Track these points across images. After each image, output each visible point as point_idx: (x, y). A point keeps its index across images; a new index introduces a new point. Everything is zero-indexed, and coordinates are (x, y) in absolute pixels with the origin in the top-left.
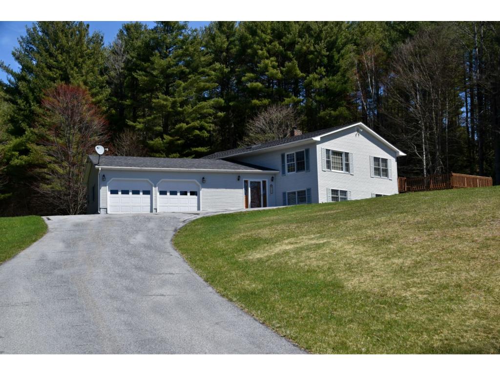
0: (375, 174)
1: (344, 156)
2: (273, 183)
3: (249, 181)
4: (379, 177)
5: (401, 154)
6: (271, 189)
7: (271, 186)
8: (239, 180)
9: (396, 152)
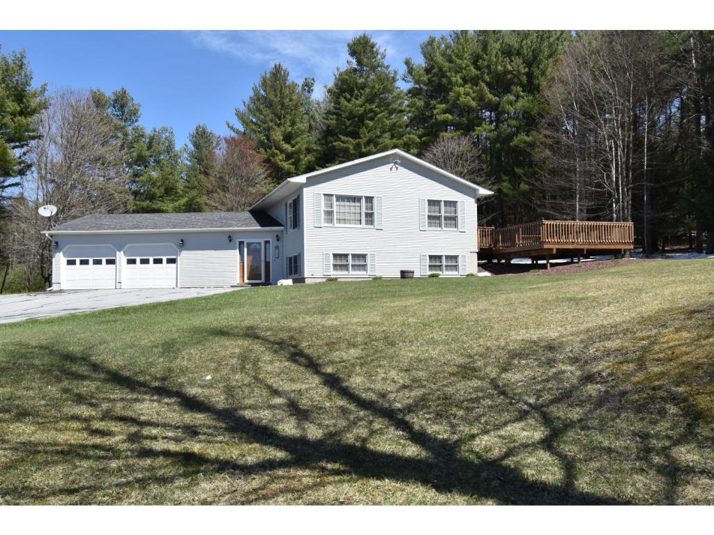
0: (430, 224)
1: (363, 200)
2: (279, 244)
3: (246, 241)
4: (440, 229)
5: (484, 192)
6: (277, 252)
7: (277, 247)
8: (230, 241)
9: (475, 190)
